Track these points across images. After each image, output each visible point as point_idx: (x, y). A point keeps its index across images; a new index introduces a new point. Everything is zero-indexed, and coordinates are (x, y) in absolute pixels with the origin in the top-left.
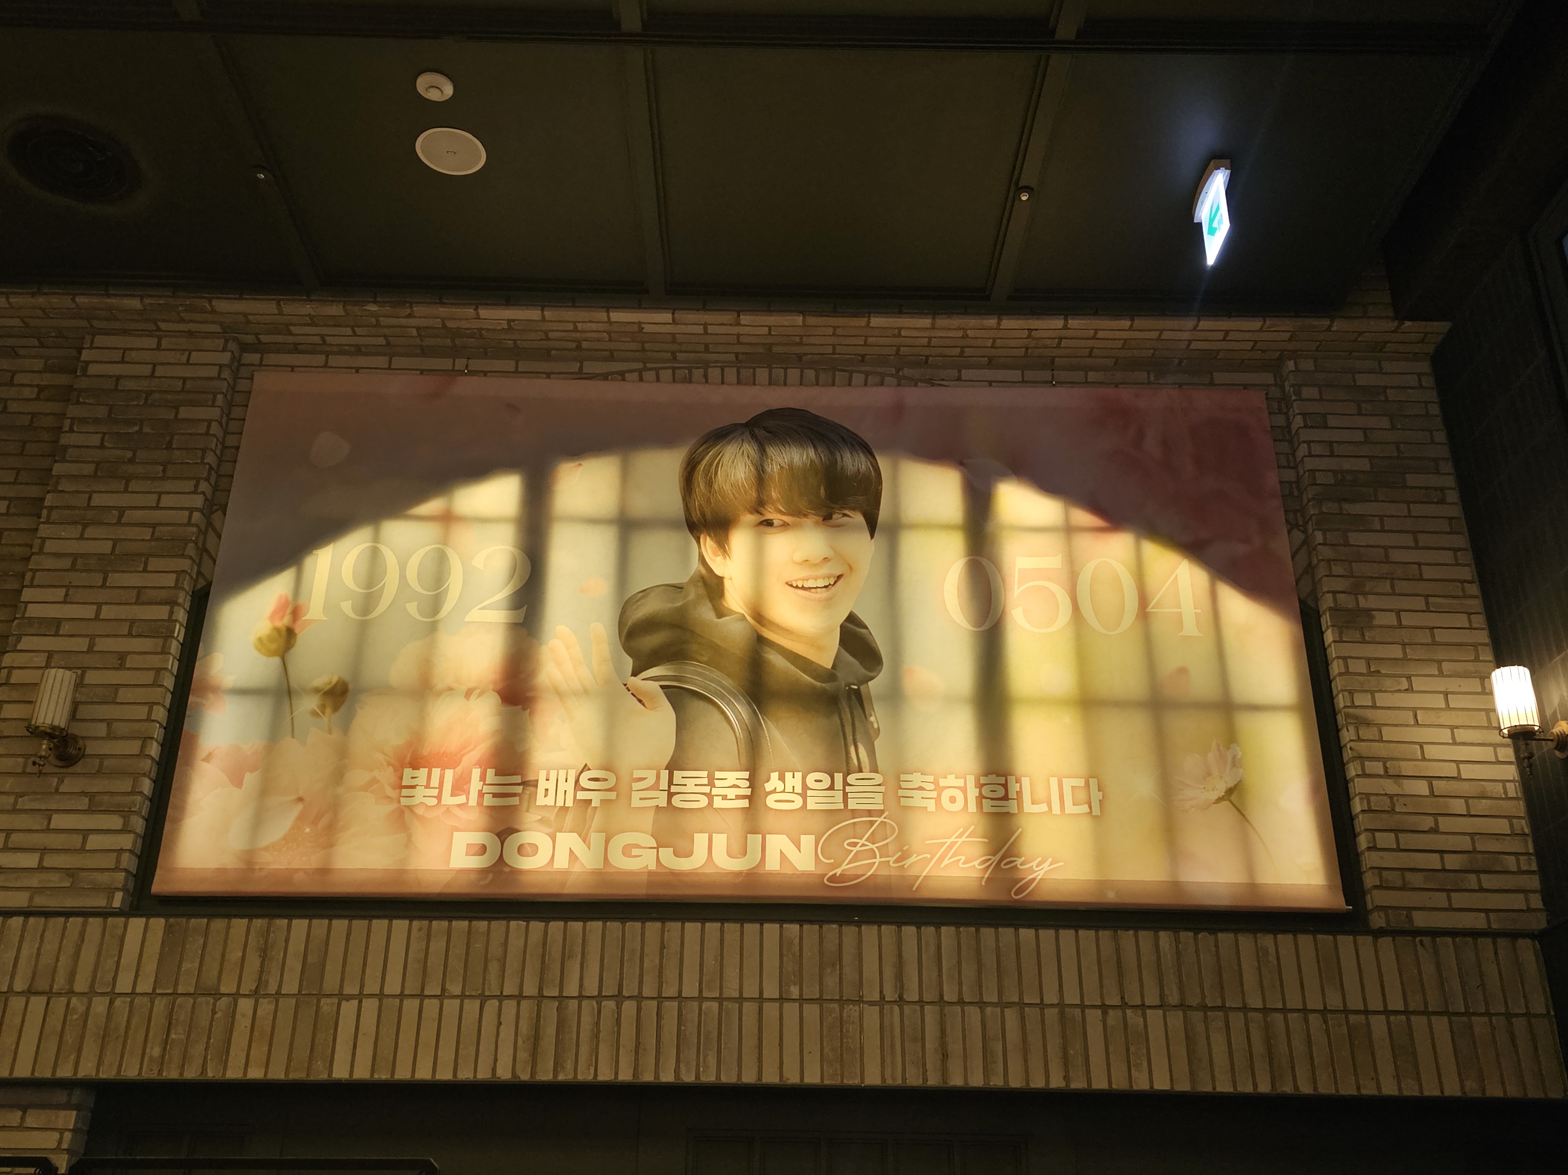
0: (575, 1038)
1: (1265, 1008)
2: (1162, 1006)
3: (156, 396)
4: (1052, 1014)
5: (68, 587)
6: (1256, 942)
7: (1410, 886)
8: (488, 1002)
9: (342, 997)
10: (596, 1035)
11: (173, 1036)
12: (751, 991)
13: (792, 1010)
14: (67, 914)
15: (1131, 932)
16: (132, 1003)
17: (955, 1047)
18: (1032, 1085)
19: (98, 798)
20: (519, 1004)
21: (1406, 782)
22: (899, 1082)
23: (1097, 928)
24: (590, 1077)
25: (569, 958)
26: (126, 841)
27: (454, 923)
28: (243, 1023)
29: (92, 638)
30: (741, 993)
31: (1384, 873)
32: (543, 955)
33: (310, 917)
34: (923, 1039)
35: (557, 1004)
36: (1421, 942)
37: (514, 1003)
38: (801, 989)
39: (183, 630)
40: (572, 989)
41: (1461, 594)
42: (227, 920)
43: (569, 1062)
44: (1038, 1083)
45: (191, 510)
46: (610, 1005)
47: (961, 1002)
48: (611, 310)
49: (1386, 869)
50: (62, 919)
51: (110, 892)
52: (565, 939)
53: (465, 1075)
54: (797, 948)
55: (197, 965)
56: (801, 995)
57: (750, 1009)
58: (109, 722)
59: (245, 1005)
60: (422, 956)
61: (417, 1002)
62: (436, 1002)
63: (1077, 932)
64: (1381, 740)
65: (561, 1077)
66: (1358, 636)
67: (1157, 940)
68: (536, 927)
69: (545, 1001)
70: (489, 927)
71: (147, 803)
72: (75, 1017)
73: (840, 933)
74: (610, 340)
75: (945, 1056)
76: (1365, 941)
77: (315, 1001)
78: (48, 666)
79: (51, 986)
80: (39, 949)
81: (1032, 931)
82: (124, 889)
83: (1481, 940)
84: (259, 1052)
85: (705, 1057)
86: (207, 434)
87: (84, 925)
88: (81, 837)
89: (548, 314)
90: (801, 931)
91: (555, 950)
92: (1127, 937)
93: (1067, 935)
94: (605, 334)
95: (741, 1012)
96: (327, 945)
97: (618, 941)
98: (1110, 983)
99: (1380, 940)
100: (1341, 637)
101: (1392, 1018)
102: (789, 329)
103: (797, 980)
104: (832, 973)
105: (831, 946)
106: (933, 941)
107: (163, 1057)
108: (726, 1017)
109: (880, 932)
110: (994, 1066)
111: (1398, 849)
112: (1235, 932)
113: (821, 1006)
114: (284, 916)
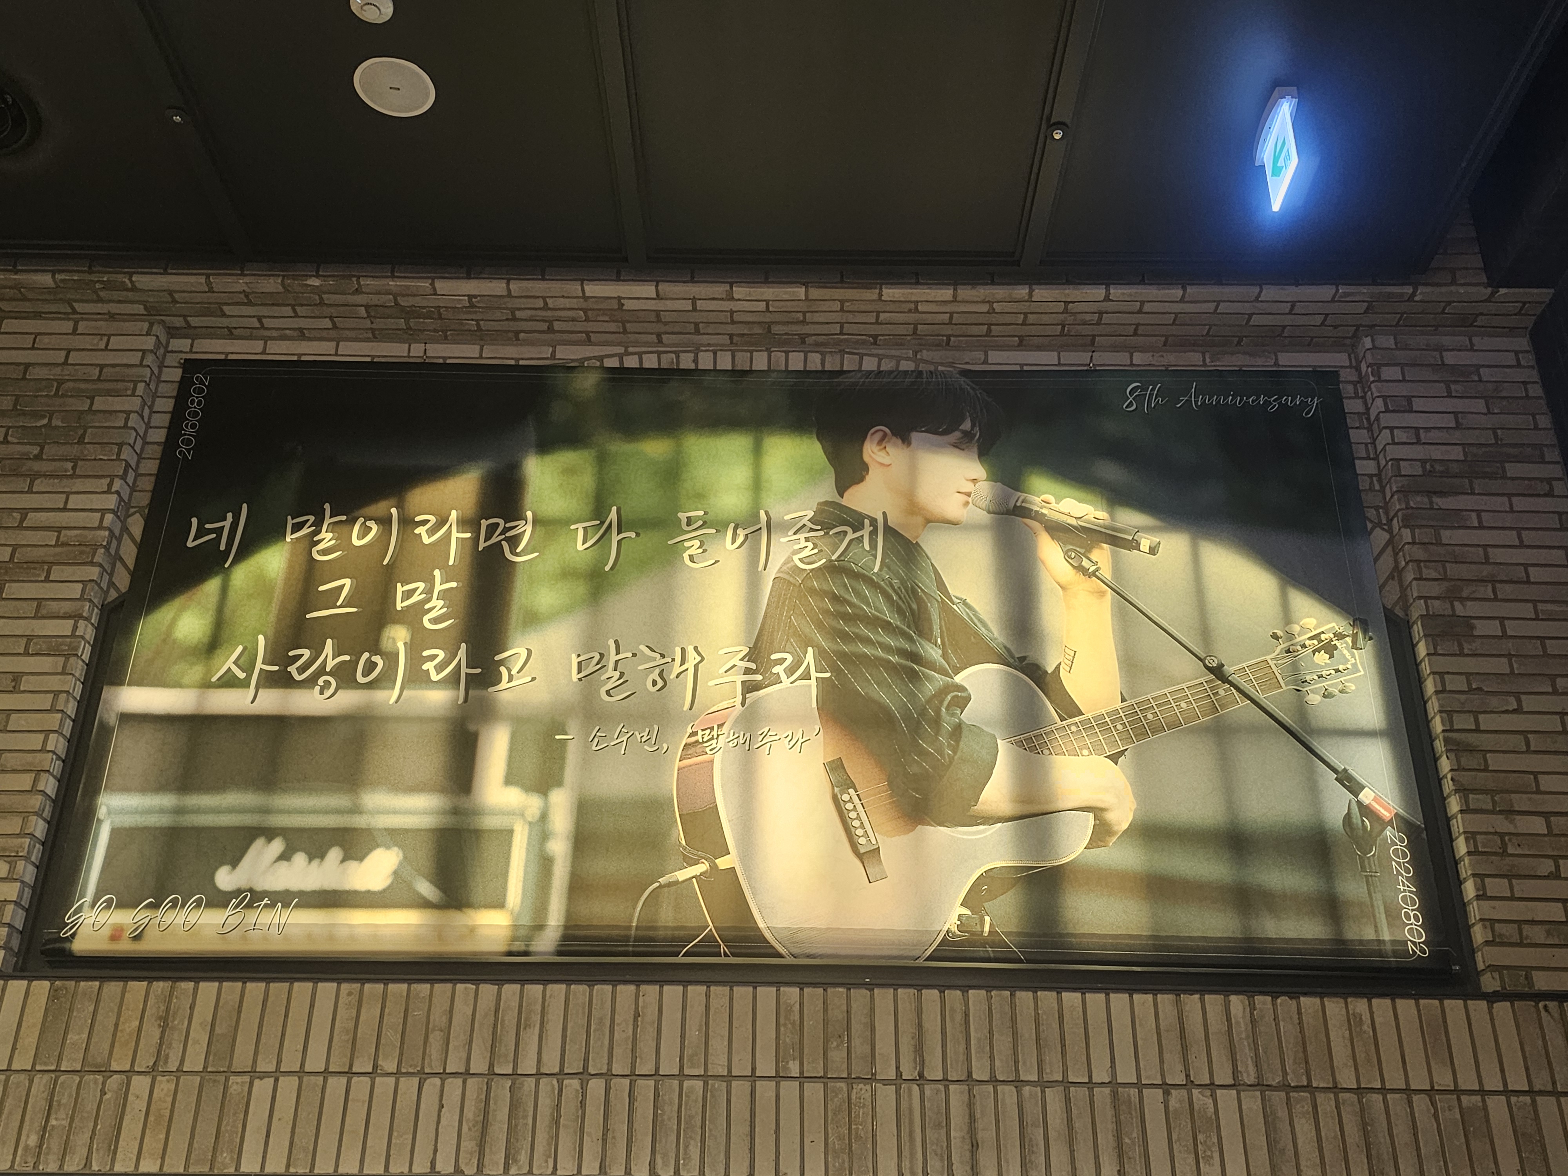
0: (531, 1122)
1: (1359, 1088)
2: (1235, 1085)
3: (68, 385)
4: (1102, 1094)
6: (1347, 1008)
7: (1529, 941)
8: (428, 1081)
9: (254, 1074)
10: (556, 1121)
11: (53, 1122)
12: (741, 1068)
13: (789, 1089)
15: (1197, 996)
16: (7, 1081)
17: (986, 1135)
20: (464, 1084)
21: (1518, 817)
23: (1155, 992)
24: (548, 1172)
25: (525, 1028)
26: (11, 892)
27: (391, 986)
28: (135, 1107)
30: (730, 1070)
32: (496, 1025)
33: (221, 980)
34: (948, 1125)
35: (510, 1083)
36: (1545, 1007)
37: (459, 1082)
38: (802, 1064)
39: (88, 648)
40: (528, 1065)
42: (122, 984)
43: (523, 1152)
45: (104, 512)
46: (574, 1084)
47: (993, 1080)
48: (585, 282)
49: (1499, 921)
52: (520, 1006)
53: (399, 1169)
54: (797, 1017)
55: (85, 1037)
56: (802, 1072)
57: (740, 1089)
59: (140, 1085)
60: (351, 1024)
61: (344, 1080)
62: (366, 1080)
63: (1131, 996)
64: (1486, 770)
65: (513, 1172)
66: (1456, 648)
67: (1227, 1005)
68: (488, 990)
69: (496, 1079)
70: (431, 991)
71: (39, 846)
73: (848, 998)
74: (587, 320)
75: (974, 1149)
76: (1478, 1006)
77: (223, 1080)
81: (1078, 995)
82: (7, 947)
84: (153, 1143)
85: (686, 1147)
86: (126, 427)
89: (516, 287)
90: (801, 996)
91: (510, 1017)
92: (1192, 1004)
93: (1119, 1000)
94: (581, 312)
95: (729, 1093)
96: (239, 1012)
97: (584, 1008)
98: (1173, 1059)
99: (1495, 1005)
100: (1435, 648)
101: (1513, 1099)
102: (789, 303)
103: (797, 1054)
104: (838, 1046)
105: (837, 1013)
106: (959, 1007)
107: (40, 1146)
108: (713, 1096)
109: (895, 996)
110: (1033, 1158)
111: (1512, 898)
112: (1322, 995)
113: (825, 1084)
114: (189, 979)
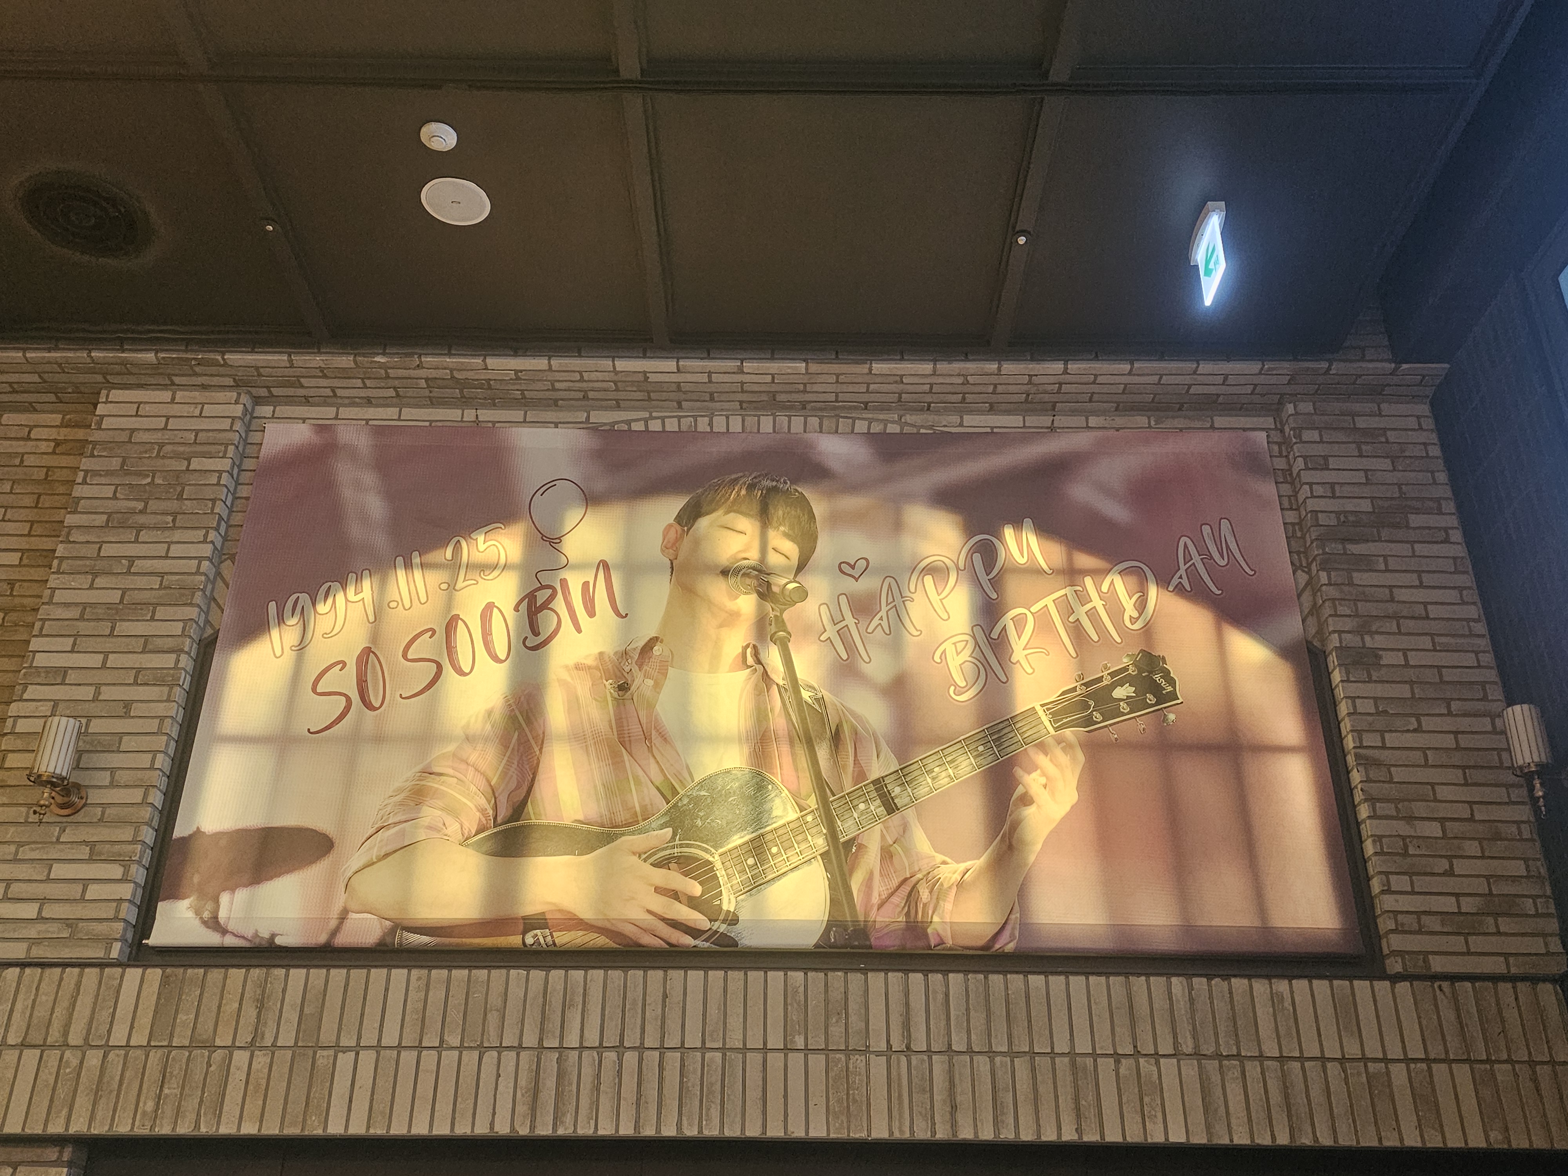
0: (575, 1090)
1: (1281, 1057)
2: (1176, 1055)
3: (168, 448)
4: (1062, 1063)
5: (76, 636)
6: (1271, 987)
7: (1426, 929)
8: (486, 1054)
9: (338, 1048)
10: (597, 1088)
11: (166, 1091)
12: (755, 1042)
13: (796, 1059)
14: (65, 965)
15: (1143, 978)
16: (126, 1055)
17: (964, 1098)
18: (1044, 1139)
19: (98, 847)
20: (518, 1055)
21: (1418, 823)
22: (907, 1135)
23: (1107, 975)
24: (590, 1132)
25: (569, 1008)
26: (126, 891)
27: (454, 971)
28: (238, 1076)
29: (98, 686)
30: (745, 1044)
31: (1400, 917)
32: (544, 1005)
33: (309, 967)
34: (931, 1089)
35: (557, 1055)
36: (1440, 987)
37: (513, 1054)
38: (806, 1039)
39: (188, 678)
40: (572, 1040)
41: (1468, 633)
42: (223, 970)
43: (569, 1115)
44: (1049, 1136)
45: (200, 559)
46: (612, 1056)
47: (970, 1052)
48: (616, 358)
49: (1402, 912)
50: (58, 970)
51: (109, 942)
52: (565, 989)
53: (463, 1129)
54: (802, 998)
55: (192, 1016)
56: (806, 1045)
57: (753, 1059)
58: (113, 770)
59: (241, 1058)
60: (420, 1005)
61: (415, 1053)
62: (434, 1053)
63: (1087, 979)
64: (1391, 781)
65: (561, 1132)
66: (1366, 675)
67: (1169, 985)
68: (537, 975)
69: (545, 1052)
70: (489, 976)
71: (149, 851)
72: (68, 1070)
73: (846, 982)
74: (617, 390)
75: (954, 1108)
76: (1383, 986)
77: (311, 1053)
78: (53, 715)
79: (45, 1039)
80: (34, 1001)
81: (1042, 977)
82: (123, 940)
83: (1502, 986)
84: (253, 1107)
85: (708, 1109)
86: (218, 484)
87: (81, 975)
88: (81, 886)
89: (555, 363)
90: (806, 980)
91: (556, 1001)
92: (1139, 983)
93: (1078, 982)
94: (611, 384)
95: (744, 1062)
96: (325, 995)
97: (619, 991)
98: (1122, 1031)
99: (1397, 985)
100: (1348, 677)
101: (1412, 1066)
102: (792, 376)
103: (802, 1030)
104: (837, 1022)
105: (836, 995)
106: (941, 989)
107: (156, 1111)
108: (729, 1067)
109: (886, 979)
110: (1004, 1118)
111: (1412, 893)
112: (1249, 977)
113: (827, 1056)
114: (282, 966)
